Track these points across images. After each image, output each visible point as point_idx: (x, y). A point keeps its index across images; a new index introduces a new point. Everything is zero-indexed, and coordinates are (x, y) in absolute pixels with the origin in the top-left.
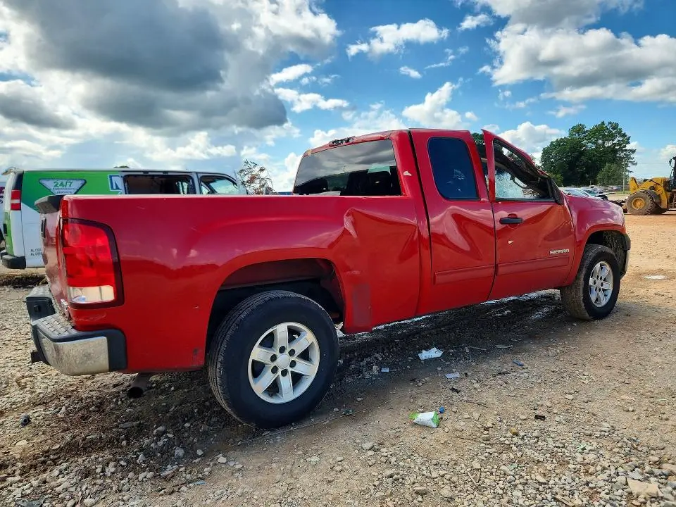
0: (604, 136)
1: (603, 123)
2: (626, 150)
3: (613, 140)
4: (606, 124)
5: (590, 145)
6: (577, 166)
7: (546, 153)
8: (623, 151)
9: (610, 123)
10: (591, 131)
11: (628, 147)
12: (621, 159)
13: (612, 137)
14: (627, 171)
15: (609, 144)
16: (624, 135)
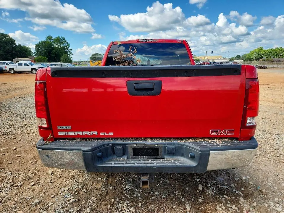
0: (60, 42)
1: (59, 36)
2: (69, 49)
3: (64, 44)
4: (60, 37)
5: (55, 45)
6: (52, 54)
7: (37, 46)
8: (68, 49)
9: (62, 37)
10: (55, 39)
11: (70, 48)
12: (67, 52)
13: (63, 43)
14: (70, 57)
15: (62, 46)
16: (67, 43)
